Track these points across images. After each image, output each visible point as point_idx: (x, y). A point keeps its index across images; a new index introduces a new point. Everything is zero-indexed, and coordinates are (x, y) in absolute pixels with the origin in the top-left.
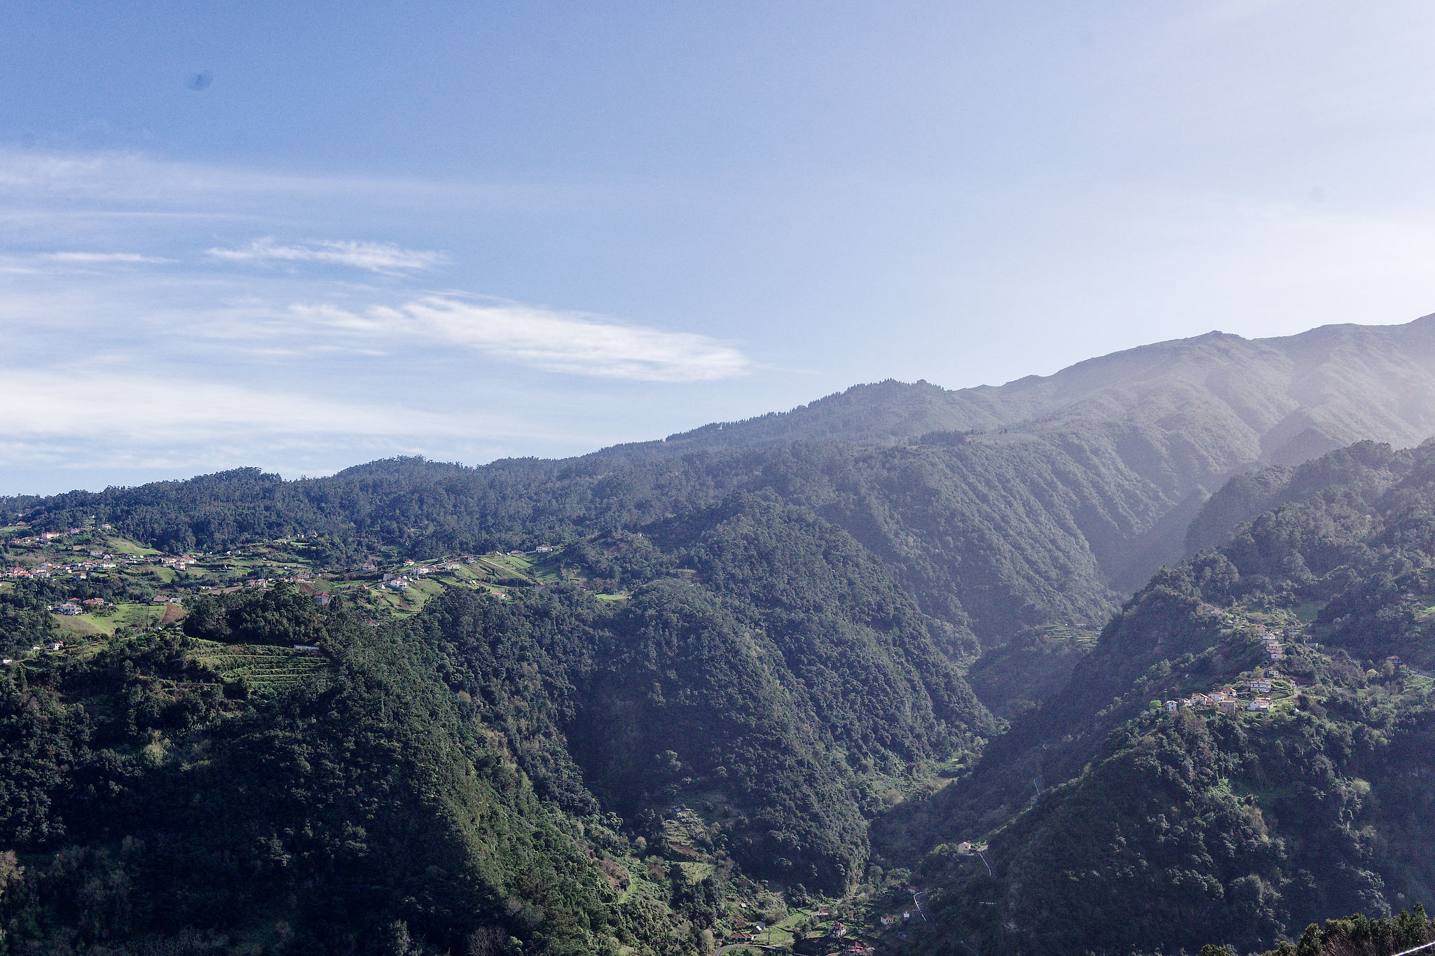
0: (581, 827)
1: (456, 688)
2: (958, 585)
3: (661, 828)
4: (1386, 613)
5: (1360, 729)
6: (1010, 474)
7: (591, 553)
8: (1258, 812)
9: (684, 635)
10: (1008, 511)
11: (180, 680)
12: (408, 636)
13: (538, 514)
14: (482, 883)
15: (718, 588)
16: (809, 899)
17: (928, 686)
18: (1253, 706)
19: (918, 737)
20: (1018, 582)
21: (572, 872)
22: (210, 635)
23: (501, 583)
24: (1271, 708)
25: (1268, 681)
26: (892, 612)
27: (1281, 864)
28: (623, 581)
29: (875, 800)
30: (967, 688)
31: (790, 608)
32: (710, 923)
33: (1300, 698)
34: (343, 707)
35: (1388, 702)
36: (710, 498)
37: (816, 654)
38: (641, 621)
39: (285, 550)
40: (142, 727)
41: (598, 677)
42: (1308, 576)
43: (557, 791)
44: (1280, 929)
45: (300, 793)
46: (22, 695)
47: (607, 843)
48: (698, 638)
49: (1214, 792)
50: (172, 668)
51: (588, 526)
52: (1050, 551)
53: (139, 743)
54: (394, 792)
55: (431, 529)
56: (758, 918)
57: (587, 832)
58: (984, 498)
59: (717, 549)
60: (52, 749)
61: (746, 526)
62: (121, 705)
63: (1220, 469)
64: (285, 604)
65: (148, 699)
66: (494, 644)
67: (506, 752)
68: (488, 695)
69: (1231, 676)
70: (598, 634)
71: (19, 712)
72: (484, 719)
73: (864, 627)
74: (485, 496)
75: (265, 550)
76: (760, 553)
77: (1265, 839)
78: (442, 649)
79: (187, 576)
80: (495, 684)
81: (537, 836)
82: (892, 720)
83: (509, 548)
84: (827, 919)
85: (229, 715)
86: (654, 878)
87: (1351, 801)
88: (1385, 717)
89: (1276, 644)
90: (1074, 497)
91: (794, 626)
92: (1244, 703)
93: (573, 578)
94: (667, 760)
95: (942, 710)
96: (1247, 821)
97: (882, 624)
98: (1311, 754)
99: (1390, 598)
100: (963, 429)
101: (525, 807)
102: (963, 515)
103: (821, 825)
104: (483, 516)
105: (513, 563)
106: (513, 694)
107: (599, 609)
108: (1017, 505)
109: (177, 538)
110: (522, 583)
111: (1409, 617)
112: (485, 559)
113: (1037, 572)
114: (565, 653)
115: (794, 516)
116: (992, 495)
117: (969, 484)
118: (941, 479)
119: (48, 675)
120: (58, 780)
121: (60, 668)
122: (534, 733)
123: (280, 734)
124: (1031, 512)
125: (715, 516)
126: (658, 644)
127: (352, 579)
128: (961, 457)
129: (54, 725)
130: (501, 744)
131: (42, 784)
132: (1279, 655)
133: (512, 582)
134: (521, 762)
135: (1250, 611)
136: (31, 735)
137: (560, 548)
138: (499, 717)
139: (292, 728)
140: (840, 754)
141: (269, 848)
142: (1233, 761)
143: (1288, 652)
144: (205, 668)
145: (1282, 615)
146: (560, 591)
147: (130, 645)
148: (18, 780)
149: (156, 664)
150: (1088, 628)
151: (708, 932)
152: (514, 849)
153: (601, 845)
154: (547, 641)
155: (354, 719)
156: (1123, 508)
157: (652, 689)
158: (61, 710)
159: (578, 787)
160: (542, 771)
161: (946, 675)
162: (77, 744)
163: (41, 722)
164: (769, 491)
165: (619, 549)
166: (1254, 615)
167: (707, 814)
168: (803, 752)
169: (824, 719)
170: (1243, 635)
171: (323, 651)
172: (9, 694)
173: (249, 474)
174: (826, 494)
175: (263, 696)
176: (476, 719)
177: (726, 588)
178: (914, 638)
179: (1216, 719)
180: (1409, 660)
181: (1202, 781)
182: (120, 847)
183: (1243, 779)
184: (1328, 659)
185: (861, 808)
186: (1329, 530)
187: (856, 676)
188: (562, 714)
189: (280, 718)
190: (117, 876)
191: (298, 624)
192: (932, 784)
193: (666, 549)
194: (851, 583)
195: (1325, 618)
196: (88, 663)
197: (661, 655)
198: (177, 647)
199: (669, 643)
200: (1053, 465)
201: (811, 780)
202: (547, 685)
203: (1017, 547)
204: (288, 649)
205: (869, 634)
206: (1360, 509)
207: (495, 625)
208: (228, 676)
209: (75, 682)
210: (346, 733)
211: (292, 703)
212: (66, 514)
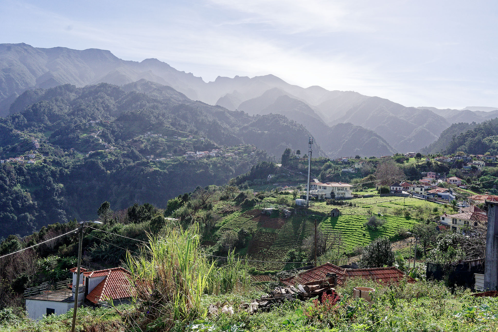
4: (71, 136)
5: (62, 169)
8: (29, 194)
18: (29, 162)
24: (35, 163)
25: (34, 155)
27: (36, 209)
33: (44, 160)
35: (70, 161)
42: (49, 123)
44: (34, 228)
49: (15, 188)
63: (23, 88)
69: (22, 152)
77: (31, 202)
87: (58, 190)
88: (69, 166)
89: (38, 143)
92: (26, 161)
96: (25, 197)
98: (46, 177)
99: (73, 131)
111: (78, 137)
132: (38, 146)
135: (30, 133)
142: (22, 179)
143: (41, 146)
145: (40, 135)
166: (31, 134)
170: (27, 140)
179: (17, 166)
180: (77, 149)
181: (11, 185)
183: (25, 184)
184: (53, 148)
186: (56, 110)
195: (53, 136)
206: (66, 104)
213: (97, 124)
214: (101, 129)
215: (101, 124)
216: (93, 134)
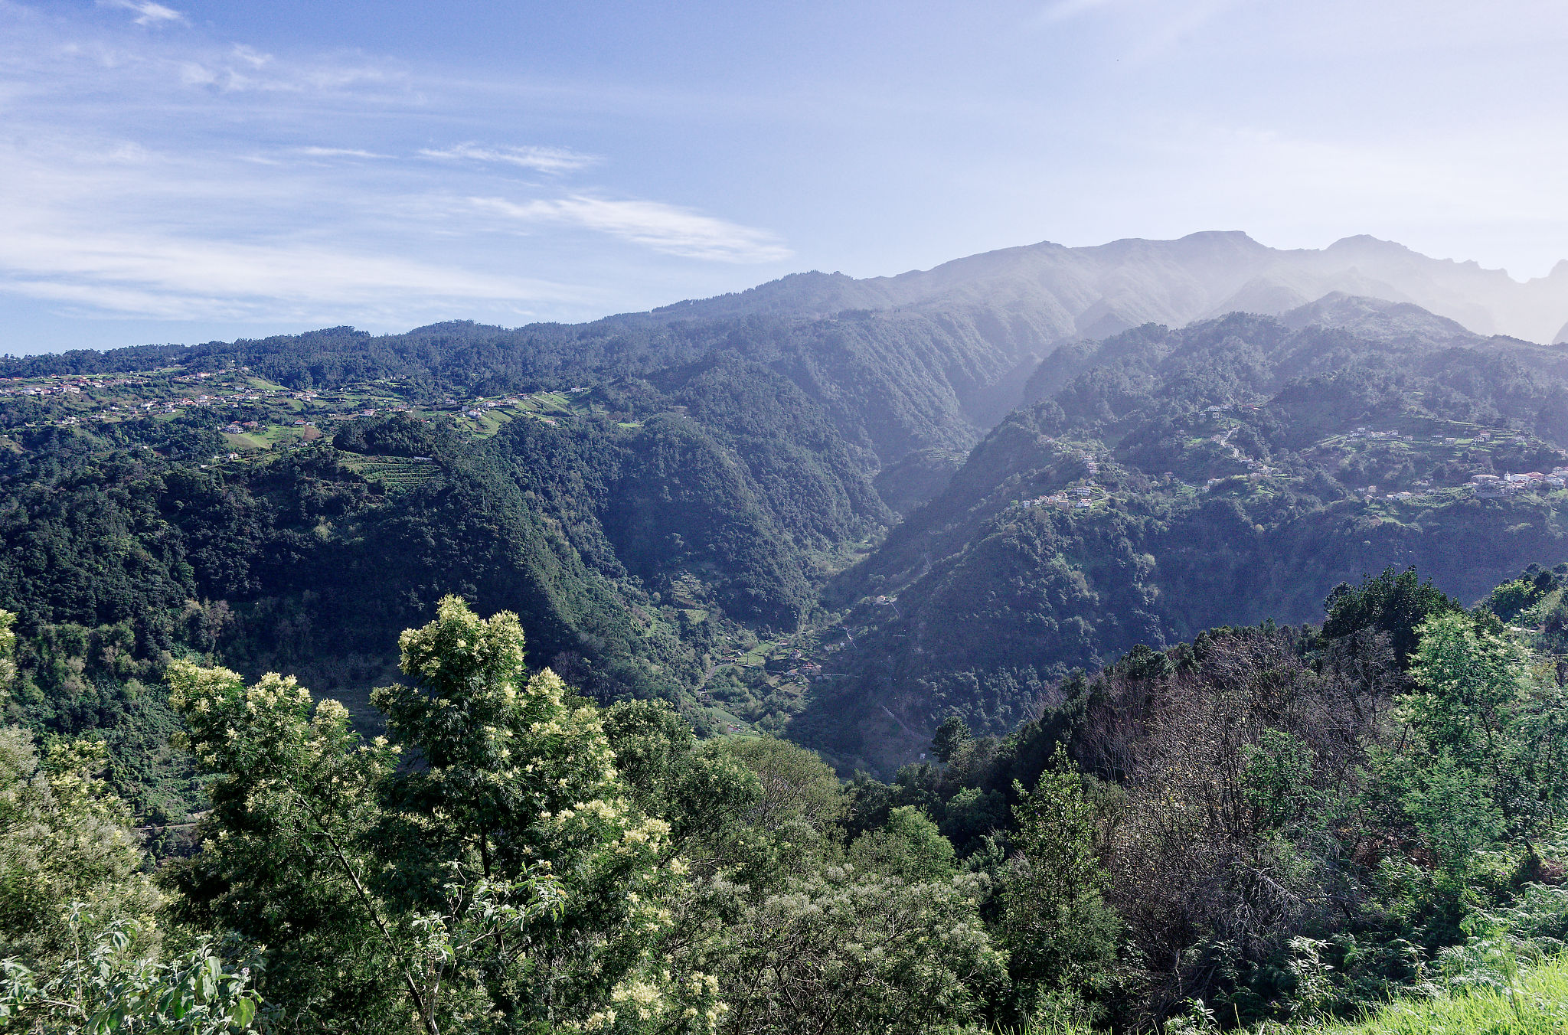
0: (615, 585)
1: (524, 488)
2: (866, 420)
3: (670, 586)
4: (1165, 443)
5: (1149, 521)
6: (902, 342)
7: (612, 394)
8: (1082, 575)
9: (683, 454)
10: (901, 369)
11: (335, 481)
12: (489, 451)
13: (566, 364)
14: (560, 622)
15: (703, 420)
16: (773, 635)
17: (847, 490)
18: (1079, 505)
19: (842, 525)
20: (908, 418)
21: (614, 616)
22: (353, 449)
23: (547, 414)
24: (1092, 507)
25: (1089, 488)
26: (823, 438)
27: (1097, 610)
28: (635, 414)
29: (814, 568)
30: (873, 491)
31: (754, 435)
32: (707, 650)
33: (1110, 500)
34: (455, 500)
35: (1166, 503)
36: (691, 355)
37: (771, 467)
38: (653, 443)
39: (383, 388)
40: (311, 514)
41: (623, 483)
42: (1112, 416)
43: (598, 561)
45: (429, 561)
46: (222, 490)
47: (634, 596)
48: (694, 455)
49: (1054, 562)
50: (328, 471)
51: (604, 374)
52: (928, 397)
53: (310, 525)
54: (495, 559)
55: (488, 375)
56: (739, 647)
57: (620, 589)
58: (884, 359)
59: (701, 392)
60: (247, 529)
61: (721, 376)
62: (294, 498)
64: (405, 427)
65: (313, 494)
66: (549, 458)
67: (561, 533)
68: (547, 494)
69: (1063, 484)
70: (622, 451)
71: (220, 503)
72: (545, 510)
73: (804, 447)
74: (525, 351)
75: (369, 388)
76: (732, 395)
77: (1086, 593)
78: (513, 461)
79: (313, 406)
80: (551, 486)
81: (589, 591)
82: (824, 513)
83: (549, 390)
84: (787, 647)
85: (373, 506)
86: (667, 620)
87: (1142, 568)
88: (1166, 513)
89: (1093, 463)
90: (946, 359)
91: (756, 447)
92: (1073, 503)
93: (600, 411)
94: (673, 539)
95: (857, 508)
96: (1075, 582)
97: (817, 446)
98: (1117, 537)
99: (1168, 433)
100: (869, 309)
101: (579, 571)
102: (870, 370)
103: (781, 585)
104: (525, 365)
105: (556, 400)
106: (564, 493)
107: (621, 434)
108: (907, 363)
109: (298, 378)
110: (564, 415)
111: (1180, 445)
112: (534, 396)
113: (920, 411)
114: (600, 464)
115: (755, 369)
116: (890, 356)
117: (874, 348)
118: (855, 346)
119: (239, 477)
120: (254, 551)
121: (247, 471)
122: (579, 521)
123: (412, 519)
124: (916, 369)
125: (697, 368)
126: (665, 459)
127: (438, 410)
128: (868, 328)
129: (247, 512)
130: (557, 528)
131: (242, 554)
132: (1095, 470)
133: (556, 414)
134: (571, 540)
136: (231, 519)
137: (588, 390)
138: (555, 509)
139: (420, 514)
140: (788, 536)
141: (408, 599)
142: (1066, 542)
143: (1101, 468)
144: (352, 472)
146: (593, 421)
147: (296, 455)
148: (224, 550)
149: (317, 469)
150: (956, 451)
151: (707, 656)
152: (577, 600)
153: (630, 598)
154: (586, 456)
155: (464, 509)
156: (979, 367)
157: (661, 489)
158: (252, 502)
159: (612, 558)
160: (587, 547)
161: (860, 483)
162: (265, 526)
163: (238, 509)
164: (733, 350)
165: (630, 391)
167: (702, 577)
168: (767, 534)
169: (778, 512)
170: (1071, 457)
171: (435, 460)
172: (212, 490)
173: (345, 331)
174: (773, 353)
175: (396, 493)
176: (540, 510)
177: (709, 419)
178: (838, 456)
179: (1056, 514)
180: (1178, 475)
181: (1046, 555)
182: (302, 596)
183: (1072, 554)
184: (1127, 473)
185: (804, 573)
186: (1126, 385)
187: (800, 483)
188: (598, 507)
189: (412, 509)
190: (301, 618)
191: (416, 441)
192: (851, 558)
193: (664, 392)
194: (795, 417)
195: (1124, 446)
196: (267, 468)
197: (667, 465)
198: (331, 457)
199: (673, 458)
200: (932, 335)
201: (773, 554)
202: (588, 487)
203: (907, 393)
204: (410, 460)
205: (807, 454)
207: (549, 445)
208: (370, 479)
209: (259, 482)
210: (459, 519)
211: (419, 498)
212: (211, 359)
213: (1226, 413)
214: (1236, 424)
215: (1235, 413)
216: (1216, 438)
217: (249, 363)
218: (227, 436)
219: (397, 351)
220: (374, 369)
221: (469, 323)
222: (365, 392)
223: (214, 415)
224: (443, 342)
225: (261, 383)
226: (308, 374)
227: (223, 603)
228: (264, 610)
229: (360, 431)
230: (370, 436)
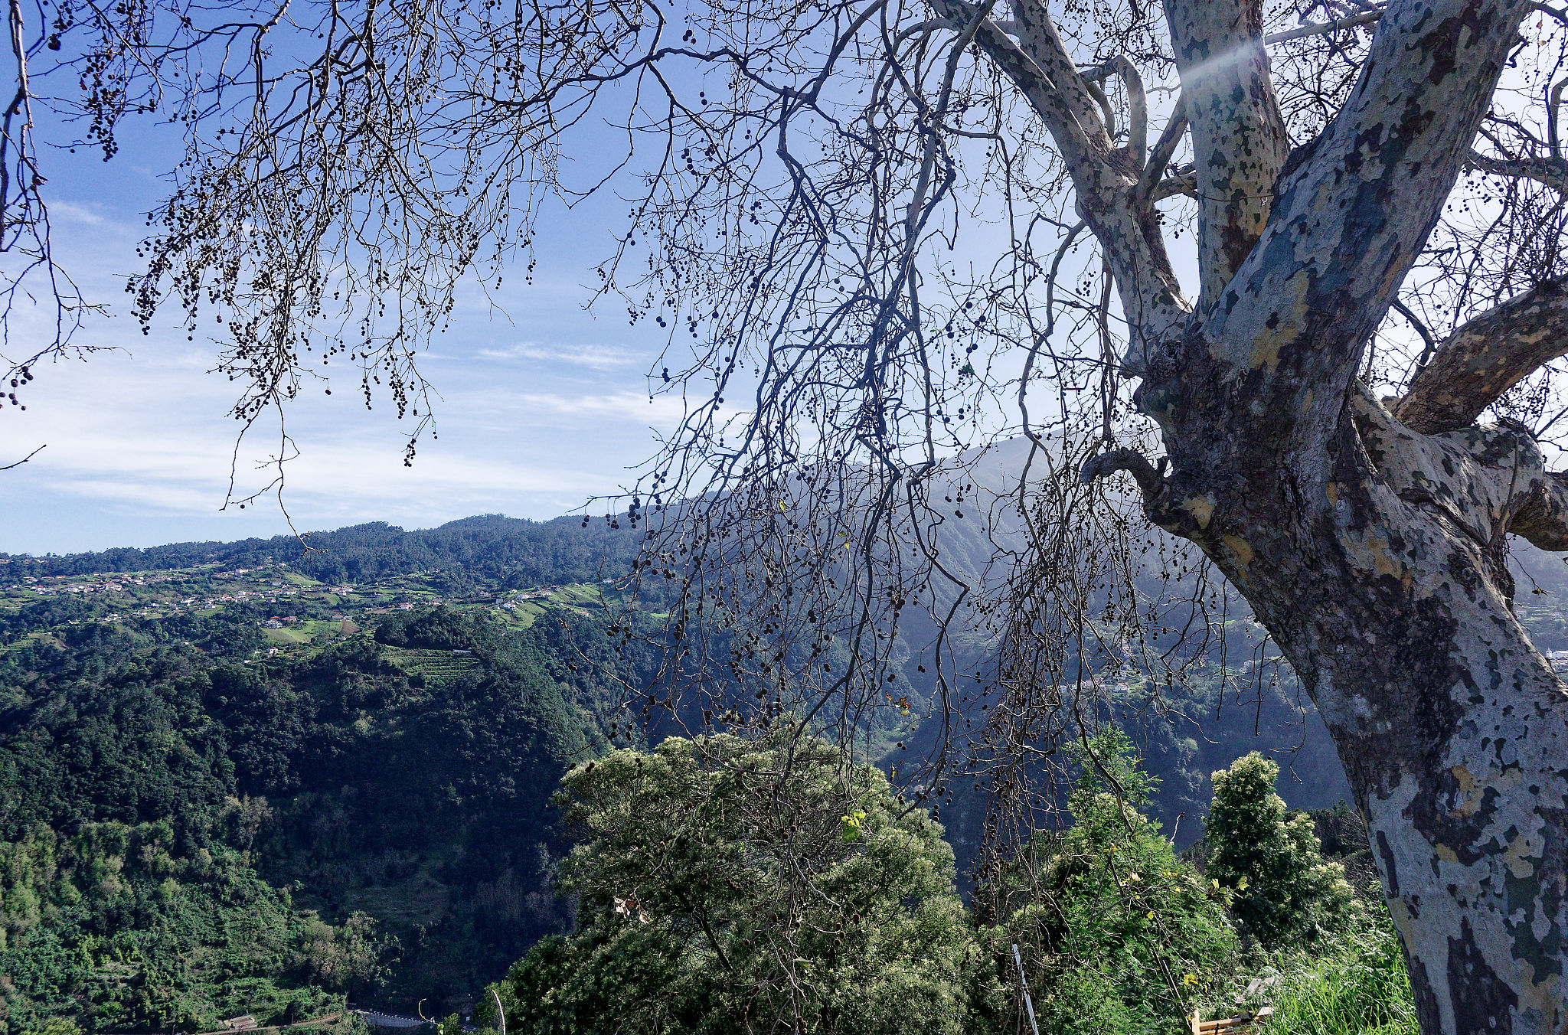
1: (558, 680)
9: (716, 643)
11: (376, 674)
12: (525, 643)
13: (596, 556)
18: (1117, 689)
19: (873, 714)
22: (394, 643)
23: (580, 605)
24: (1129, 691)
28: (667, 604)
34: (494, 692)
39: (417, 581)
40: (352, 708)
45: (467, 754)
46: (266, 685)
50: (370, 665)
53: (350, 719)
54: (533, 752)
55: (520, 568)
60: (288, 723)
62: (336, 692)
64: (445, 621)
65: (355, 688)
66: (584, 649)
67: (595, 725)
68: (581, 685)
70: (655, 641)
71: (264, 698)
72: (579, 701)
74: (556, 543)
75: (403, 582)
78: (548, 652)
79: (349, 601)
80: (586, 678)
83: (581, 582)
85: (413, 699)
88: (1203, 697)
93: (631, 602)
104: (555, 557)
105: (588, 591)
106: (598, 684)
107: (653, 625)
109: (334, 573)
110: (596, 606)
112: (566, 588)
114: (633, 654)
119: (282, 671)
120: (295, 746)
121: (290, 666)
123: (452, 712)
126: (698, 648)
127: (473, 602)
129: (289, 706)
130: (591, 719)
131: (282, 749)
133: (588, 605)
134: (606, 732)
136: (273, 714)
137: (620, 581)
138: (589, 700)
139: (459, 707)
141: (446, 793)
144: (393, 666)
146: (625, 611)
147: (338, 649)
148: (266, 745)
149: (358, 663)
150: (986, 637)
154: (620, 646)
155: (503, 701)
158: (294, 696)
160: (621, 738)
161: (890, 670)
162: (306, 720)
163: (280, 704)
171: (474, 653)
172: (256, 685)
173: (378, 527)
175: (436, 685)
176: (574, 702)
182: (341, 792)
188: (632, 697)
189: (451, 702)
190: (339, 813)
191: (456, 634)
192: (883, 747)
196: (310, 663)
198: (373, 651)
202: (621, 678)
204: (449, 653)
207: (584, 635)
208: (410, 672)
209: (302, 677)
210: (498, 711)
211: (459, 691)
212: (249, 555)
217: (286, 559)
218: (266, 631)
219: (429, 546)
220: (408, 564)
221: (500, 517)
222: (400, 586)
223: (252, 611)
224: (475, 536)
225: (297, 578)
226: (344, 569)
227: (262, 800)
228: (302, 806)
229: (401, 625)
230: (410, 630)
